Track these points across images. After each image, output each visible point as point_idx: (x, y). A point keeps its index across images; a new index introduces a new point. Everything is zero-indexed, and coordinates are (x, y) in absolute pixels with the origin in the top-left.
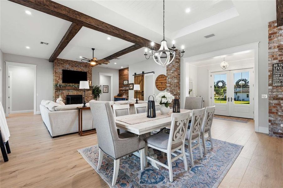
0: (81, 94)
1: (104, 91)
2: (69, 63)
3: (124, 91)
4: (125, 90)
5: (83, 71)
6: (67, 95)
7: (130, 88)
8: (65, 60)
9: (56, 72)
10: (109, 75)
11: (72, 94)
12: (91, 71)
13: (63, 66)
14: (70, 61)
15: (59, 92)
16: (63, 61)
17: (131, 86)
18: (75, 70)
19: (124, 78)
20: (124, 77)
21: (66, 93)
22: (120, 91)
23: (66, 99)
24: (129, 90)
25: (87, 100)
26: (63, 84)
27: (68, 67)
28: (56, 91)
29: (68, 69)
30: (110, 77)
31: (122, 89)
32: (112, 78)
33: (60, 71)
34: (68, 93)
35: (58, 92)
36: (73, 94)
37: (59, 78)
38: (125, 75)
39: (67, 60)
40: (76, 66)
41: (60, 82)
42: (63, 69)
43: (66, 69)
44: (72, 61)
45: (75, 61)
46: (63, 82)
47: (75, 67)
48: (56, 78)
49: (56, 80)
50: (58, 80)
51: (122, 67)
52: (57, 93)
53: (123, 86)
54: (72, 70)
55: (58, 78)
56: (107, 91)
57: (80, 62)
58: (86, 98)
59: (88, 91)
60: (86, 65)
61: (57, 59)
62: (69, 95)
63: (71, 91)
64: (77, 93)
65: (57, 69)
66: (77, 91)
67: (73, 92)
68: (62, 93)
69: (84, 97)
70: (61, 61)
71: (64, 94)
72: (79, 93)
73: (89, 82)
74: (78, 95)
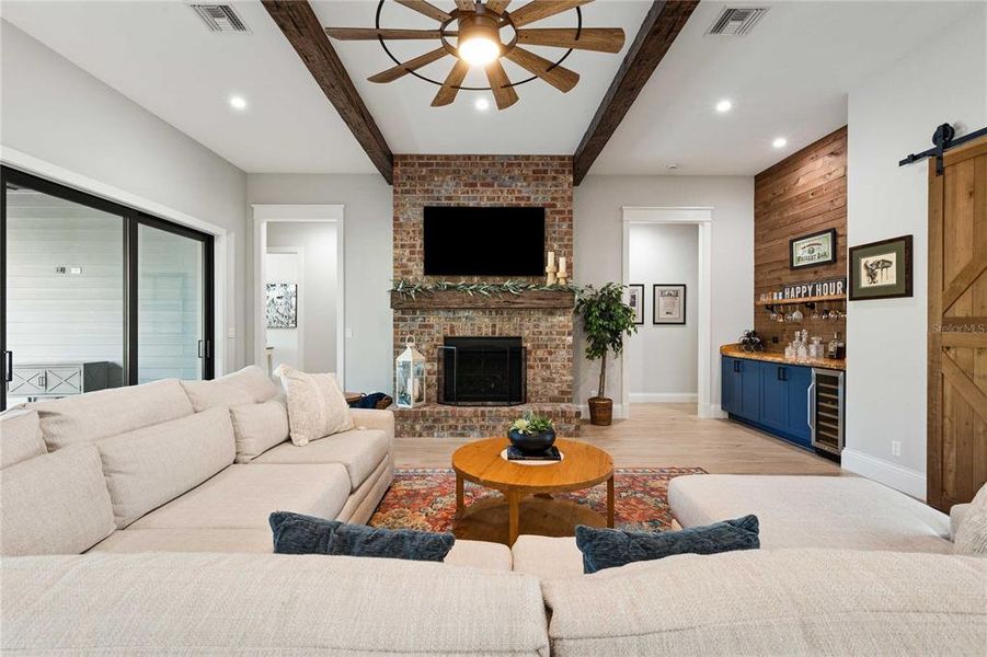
0: (513, 334)
1: (662, 316)
2: (454, 172)
3: (796, 315)
4: (811, 306)
5: (523, 204)
6: (447, 339)
7: (865, 282)
8: (435, 157)
9: (401, 225)
10: (688, 215)
11: (469, 334)
12: (570, 199)
13: (427, 191)
14: (458, 157)
15: (413, 320)
16: (427, 165)
17: (885, 264)
18: (485, 203)
19: (797, 220)
20: (798, 211)
21: (440, 325)
22: (762, 311)
23: (442, 353)
24: (850, 304)
25: (548, 367)
26: (429, 283)
27: (454, 194)
28: (399, 315)
29: (453, 204)
30: (692, 229)
31: (777, 298)
32: (704, 235)
33: (416, 217)
34: (452, 327)
35: (404, 320)
36: (476, 334)
37: (412, 253)
38: (803, 199)
39: (447, 157)
40: (489, 180)
41: (417, 268)
42: (427, 203)
43: (444, 203)
44: (469, 157)
45: (482, 157)
46: (428, 271)
47: (482, 185)
48: (399, 251)
49: (399, 265)
50: (409, 260)
51: (781, 146)
52: (401, 324)
53: (788, 277)
54: (472, 204)
55: (408, 251)
56: (677, 316)
57: (508, 157)
58: (540, 353)
59: (552, 314)
60: (541, 167)
61: (404, 157)
62: (457, 335)
63: (467, 318)
64: (494, 326)
65: (404, 205)
66: (494, 313)
67: (472, 319)
68: (426, 326)
69: (531, 352)
70: (421, 165)
71: (433, 331)
72: (506, 327)
73: (557, 264)
74: (497, 335)
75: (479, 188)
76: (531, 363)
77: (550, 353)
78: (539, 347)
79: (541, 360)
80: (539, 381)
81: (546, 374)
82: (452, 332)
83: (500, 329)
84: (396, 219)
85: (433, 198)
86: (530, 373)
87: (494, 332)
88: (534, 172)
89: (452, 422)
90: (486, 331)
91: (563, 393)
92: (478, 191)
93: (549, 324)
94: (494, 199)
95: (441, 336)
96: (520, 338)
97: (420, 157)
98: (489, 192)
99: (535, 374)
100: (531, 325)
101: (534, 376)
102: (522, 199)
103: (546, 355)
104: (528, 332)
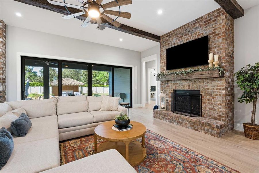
0: (196, 89)
2: (176, 35)
5: (200, 37)
6: (174, 90)
8: (170, 32)
13: (168, 44)
14: (177, 29)
15: (165, 84)
16: (168, 36)
18: (186, 41)
21: (172, 86)
23: (172, 95)
25: (212, 104)
27: (176, 42)
29: (175, 45)
35: (163, 84)
36: (183, 89)
39: (174, 31)
40: (187, 33)
41: (165, 68)
42: (167, 48)
43: (173, 46)
44: (180, 28)
45: (184, 26)
46: (168, 69)
47: (185, 35)
48: (162, 64)
49: (162, 69)
50: (164, 66)
52: (162, 86)
54: (181, 43)
55: (164, 64)
57: (194, 21)
58: (208, 97)
59: (213, 80)
60: (208, 19)
61: (163, 36)
62: (177, 89)
63: (180, 83)
64: (189, 86)
65: (163, 50)
66: (189, 81)
67: (181, 83)
68: (168, 86)
69: (204, 97)
70: (167, 37)
71: (170, 88)
72: (193, 86)
73: (214, 59)
74: (190, 89)
75: (184, 37)
76: (204, 101)
77: (213, 98)
78: (207, 95)
79: (208, 100)
80: (208, 109)
81: (211, 106)
82: (175, 88)
83: (191, 87)
84: (161, 55)
85: (170, 46)
86: (204, 105)
87: (189, 88)
88: (205, 22)
89: (169, 118)
90: (186, 88)
91: (220, 116)
92: (183, 38)
93: (212, 85)
94: (189, 39)
95: (172, 90)
96: (200, 91)
97: (166, 34)
98: (187, 37)
99: (205, 106)
100: (204, 85)
101: (205, 107)
102: (200, 35)
103: (211, 98)
104: (202, 88)
